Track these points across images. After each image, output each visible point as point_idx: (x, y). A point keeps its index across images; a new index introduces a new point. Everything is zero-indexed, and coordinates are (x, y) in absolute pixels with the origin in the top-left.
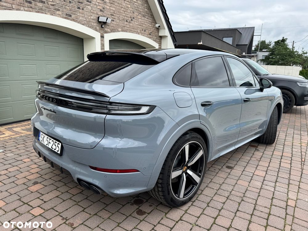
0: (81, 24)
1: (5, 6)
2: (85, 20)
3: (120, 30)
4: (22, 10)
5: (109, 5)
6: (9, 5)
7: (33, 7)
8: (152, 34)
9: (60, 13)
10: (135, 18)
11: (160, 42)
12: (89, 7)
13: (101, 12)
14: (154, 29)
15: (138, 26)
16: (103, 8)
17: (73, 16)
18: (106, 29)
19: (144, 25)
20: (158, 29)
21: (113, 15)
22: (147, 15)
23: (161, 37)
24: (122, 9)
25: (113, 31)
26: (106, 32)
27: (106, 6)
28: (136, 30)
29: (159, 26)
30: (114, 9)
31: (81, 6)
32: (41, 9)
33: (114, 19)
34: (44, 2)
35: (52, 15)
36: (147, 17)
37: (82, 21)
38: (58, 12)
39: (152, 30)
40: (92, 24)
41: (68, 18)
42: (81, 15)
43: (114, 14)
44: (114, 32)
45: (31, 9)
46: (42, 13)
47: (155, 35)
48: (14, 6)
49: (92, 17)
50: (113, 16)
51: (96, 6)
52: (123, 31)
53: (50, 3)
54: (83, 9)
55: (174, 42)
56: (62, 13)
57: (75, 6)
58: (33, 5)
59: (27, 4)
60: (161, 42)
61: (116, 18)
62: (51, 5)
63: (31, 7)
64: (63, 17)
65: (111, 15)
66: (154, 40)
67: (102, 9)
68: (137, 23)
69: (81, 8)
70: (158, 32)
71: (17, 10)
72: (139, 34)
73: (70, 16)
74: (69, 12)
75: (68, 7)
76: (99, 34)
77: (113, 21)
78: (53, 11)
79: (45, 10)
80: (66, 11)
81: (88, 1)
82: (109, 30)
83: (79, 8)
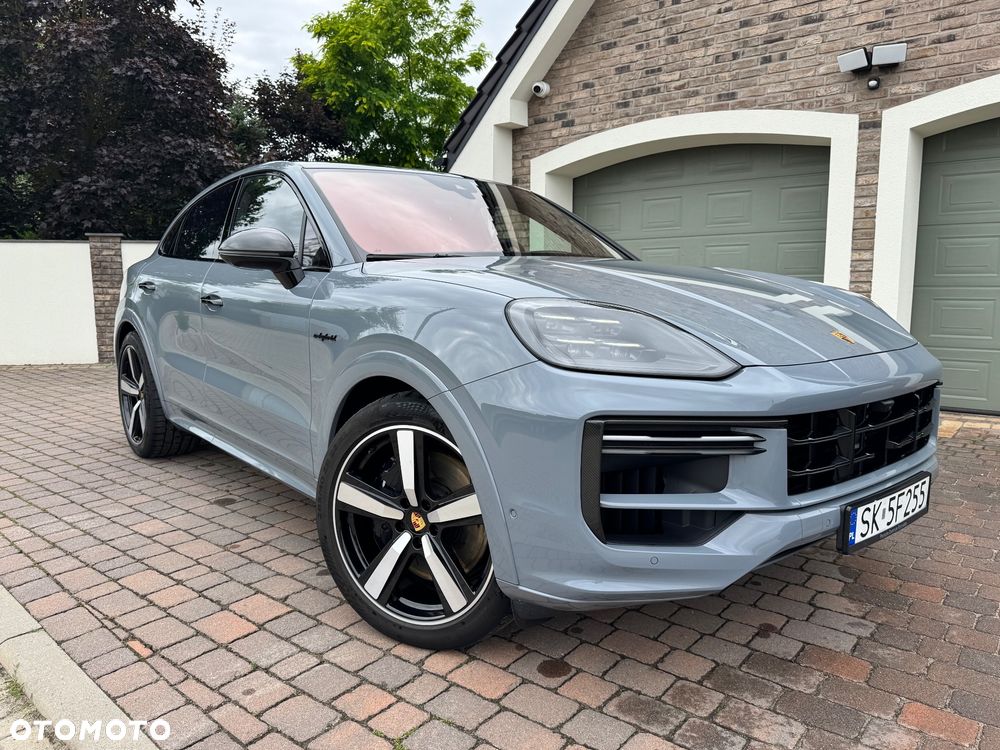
0: (770, 108)
1: (579, 133)
2: (789, 88)
4: (608, 129)
6: (585, 128)
7: (631, 113)
9: (699, 100)
12: (810, 39)
13: (877, 32)
16: (887, 12)
17: (742, 94)
18: (896, 89)
21: (951, 16)
25: (942, 83)
26: (897, 101)
31: (774, 50)
32: (650, 110)
34: (659, 89)
35: (677, 113)
37: (774, 98)
38: (693, 101)
40: (822, 91)
41: (722, 105)
42: (773, 78)
43: (960, 9)
44: (952, 85)
45: (625, 119)
46: (652, 117)
48: (593, 126)
49: (822, 70)
50: (945, 23)
51: (846, 22)
53: (674, 85)
54: (783, 57)
56: (706, 98)
57: (751, 61)
58: (630, 110)
59: (619, 111)
61: (972, 18)
62: (676, 88)
63: (627, 115)
64: (710, 109)
65: (939, 18)
67: (882, 17)
69: (775, 56)
73: (732, 96)
74: (730, 88)
75: (727, 74)
76: (852, 121)
77: (951, 39)
78: (679, 103)
79: (659, 108)
80: (718, 88)
81: (808, 20)
82: (914, 88)
83: (767, 60)
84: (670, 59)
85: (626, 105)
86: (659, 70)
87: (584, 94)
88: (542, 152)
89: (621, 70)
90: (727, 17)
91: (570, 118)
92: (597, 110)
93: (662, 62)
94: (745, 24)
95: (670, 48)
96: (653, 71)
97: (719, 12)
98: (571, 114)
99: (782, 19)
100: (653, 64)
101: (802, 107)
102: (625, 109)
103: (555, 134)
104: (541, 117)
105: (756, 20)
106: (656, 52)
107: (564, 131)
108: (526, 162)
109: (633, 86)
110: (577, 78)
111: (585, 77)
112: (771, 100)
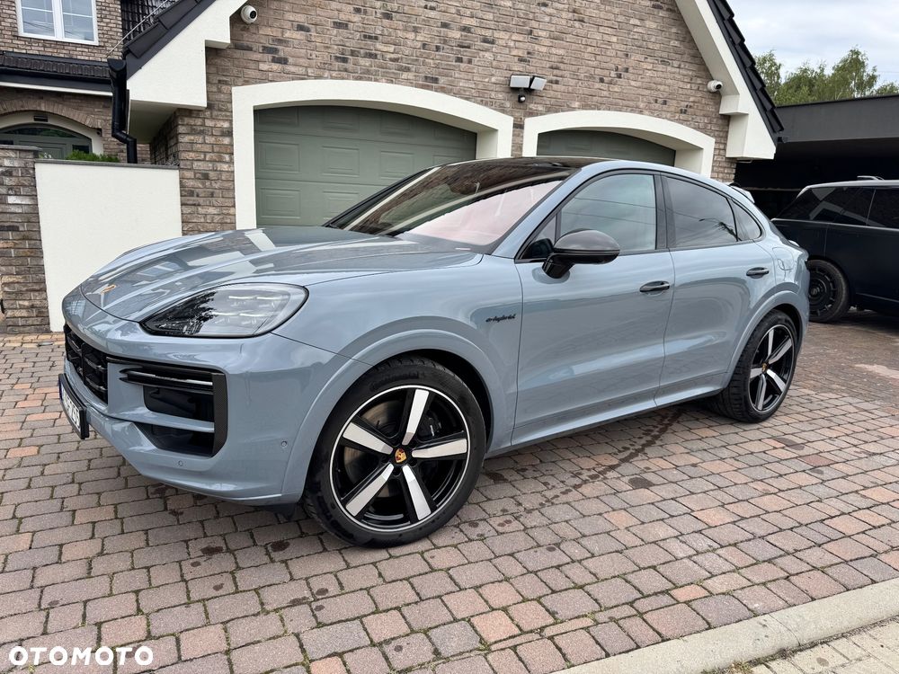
0: (462, 98)
1: (293, 73)
2: (473, 86)
3: (576, 104)
4: (327, 78)
5: (547, 42)
6: (301, 70)
7: (350, 69)
8: (689, 110)
9: (410, 76)
10: (631, 70)
11: (721, 134)
12: (487, 54)
13: (523, 64)
14: (699, 94)
15: (640, 91)
16: (529, 53)
17: (442, 80)
18: (532, 106)
19: (662, 88)
20: (717, 94)
21: (557, 68)
22: (677, 56)
23: (728, 119)
24: (590, 49)
25: (553, 109)
26: (532, 114)
27: (537, 47)
28: (631, 103)
29: (719, 87)
30: (561, 52)
31: (466, 54)
32: (368, 72)
33: (558, 78)
35: (392, 82)
36: (676, 64)
37: (465, 91)
38: (405, 75)
39: (692, 99)
40: (493, 95)
41: (428, 86)
42: (463, 75)
43: (562, 66)
44: (557, 111)
47: (702, 113)
48: (310, 70)
49: (493, 79)
50: (555, 72)
51: (507, 51)
52: (585, 107)
53: (389, 56)
54: (470, 62)
55: (774, 131)
56: (416, 76)
57: (449, 57)
58: (349, 66)
59: (337, 64)
60: (727, 132)
61: (566, 74)
62: (391, 60)
63: (346, 70)
64: (418, 86)
65: (552, 68)
66: (698, 128)
67: (526, 55)
68: (639, 84)
69: (465, 58)
70: (718, 104)
71: (316, 78)
72: (641, 112)
73: (436, 80)
74: (433, 73)
75: (431, 61)
76: (509, 121)
77: (557, 82)
78: (393, 73)
79: (376, 73)
80: (425, 71)
81: (485, 41)
82: (540, 108)
83: (459, 60)
84: (386, 33)
85: (345, 60)
86: (376, 38)
87: (299, 35)
88: (246, 82)
89: (339, 25)
90: (432, 14)
91: (281, 54)
92: (314, 56)
93: (379, 32)
94: (445, 25)
95: (386, 22)
96: (370, 37)
97: (426, 7)
98: (283, 51)
99: (469, 32)
100: (370, 32)
101: (481, 103)
102: (342, 63)
103: (263, 66)
104: (245, 43)
105: (452, 26)
106: (373, 21)
107: (276, 67)
108: (224, 88)
109: (351, 44)
110: (291, 17)
111: (301, 18)
112: (462, 92)
